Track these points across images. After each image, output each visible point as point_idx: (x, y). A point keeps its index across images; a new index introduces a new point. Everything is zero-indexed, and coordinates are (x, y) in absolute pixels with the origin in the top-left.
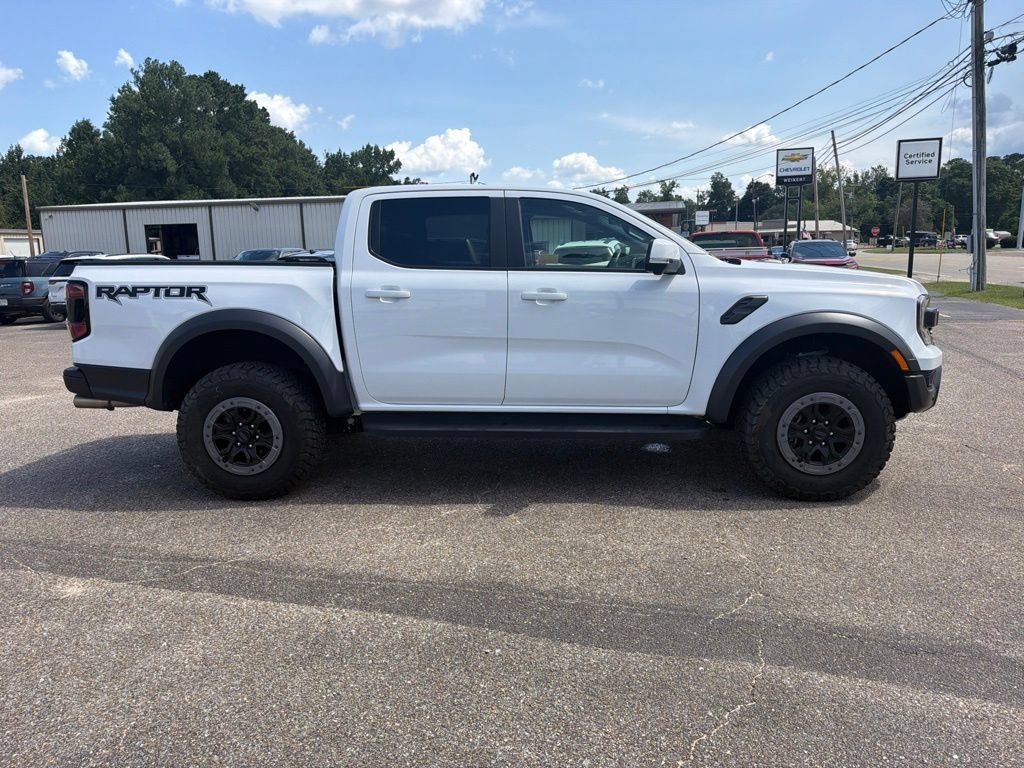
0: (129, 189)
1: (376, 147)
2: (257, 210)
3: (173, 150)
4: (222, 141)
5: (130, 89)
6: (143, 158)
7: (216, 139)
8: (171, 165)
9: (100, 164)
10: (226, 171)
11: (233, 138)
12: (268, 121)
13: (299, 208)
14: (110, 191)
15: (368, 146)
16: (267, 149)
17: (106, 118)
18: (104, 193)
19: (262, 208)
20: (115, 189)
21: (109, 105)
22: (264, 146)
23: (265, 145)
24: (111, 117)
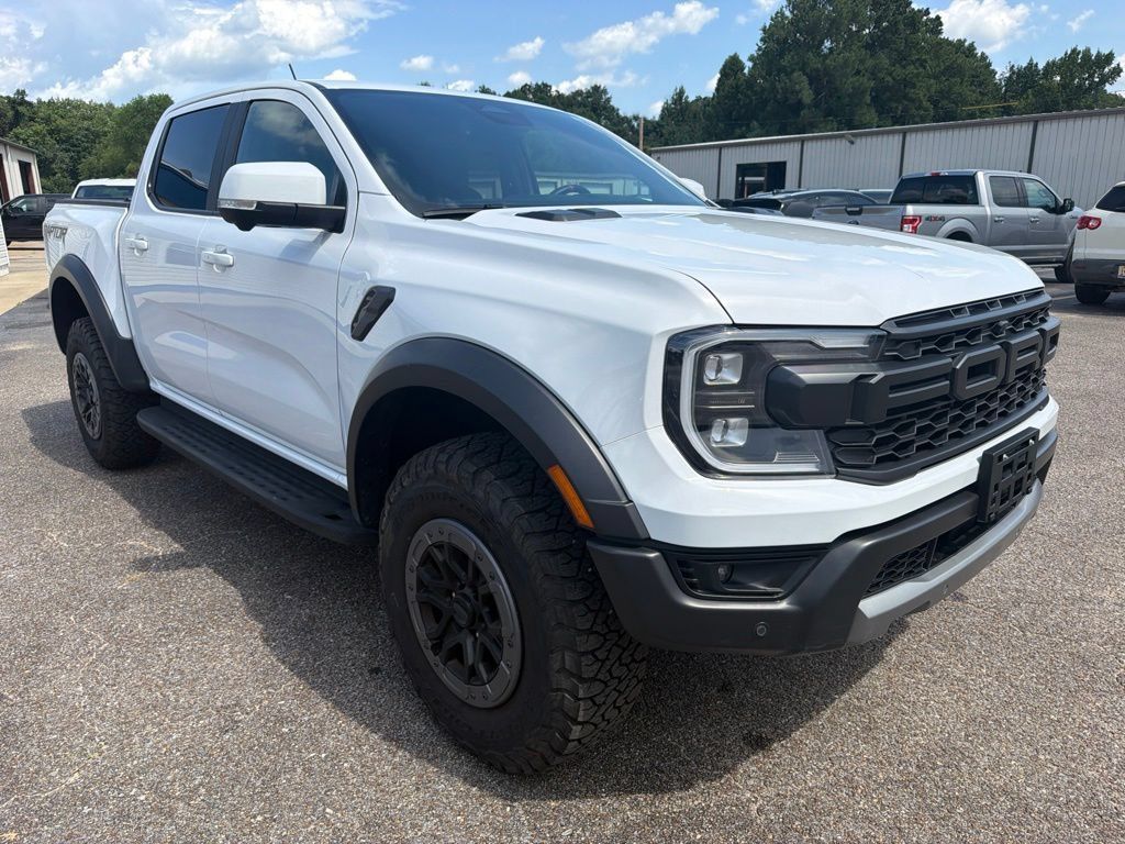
0: (762, 125)
1: (1087, 51)
2: (852, 143)
3: (814, 80)
4: (870, 63)
5: (783, 14)
6: (780, 91)
7: (862, 62)
8: (807, 96)
9: (739, 100)
10: (868, 99)
11: (884, 59)
12: (940, 32)
13: (901, 138)
14: (744, 128)
15: (1074, 51)
16: (925, 68)
17: (753, 51)
18: (738, 131)
19: (858, 141)
20: (748, 126)
21: (760, 34)
22: (921, 65)
23: (922, 63)
24: (760, 49)
